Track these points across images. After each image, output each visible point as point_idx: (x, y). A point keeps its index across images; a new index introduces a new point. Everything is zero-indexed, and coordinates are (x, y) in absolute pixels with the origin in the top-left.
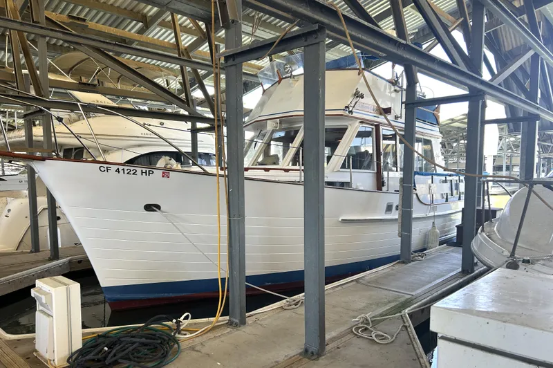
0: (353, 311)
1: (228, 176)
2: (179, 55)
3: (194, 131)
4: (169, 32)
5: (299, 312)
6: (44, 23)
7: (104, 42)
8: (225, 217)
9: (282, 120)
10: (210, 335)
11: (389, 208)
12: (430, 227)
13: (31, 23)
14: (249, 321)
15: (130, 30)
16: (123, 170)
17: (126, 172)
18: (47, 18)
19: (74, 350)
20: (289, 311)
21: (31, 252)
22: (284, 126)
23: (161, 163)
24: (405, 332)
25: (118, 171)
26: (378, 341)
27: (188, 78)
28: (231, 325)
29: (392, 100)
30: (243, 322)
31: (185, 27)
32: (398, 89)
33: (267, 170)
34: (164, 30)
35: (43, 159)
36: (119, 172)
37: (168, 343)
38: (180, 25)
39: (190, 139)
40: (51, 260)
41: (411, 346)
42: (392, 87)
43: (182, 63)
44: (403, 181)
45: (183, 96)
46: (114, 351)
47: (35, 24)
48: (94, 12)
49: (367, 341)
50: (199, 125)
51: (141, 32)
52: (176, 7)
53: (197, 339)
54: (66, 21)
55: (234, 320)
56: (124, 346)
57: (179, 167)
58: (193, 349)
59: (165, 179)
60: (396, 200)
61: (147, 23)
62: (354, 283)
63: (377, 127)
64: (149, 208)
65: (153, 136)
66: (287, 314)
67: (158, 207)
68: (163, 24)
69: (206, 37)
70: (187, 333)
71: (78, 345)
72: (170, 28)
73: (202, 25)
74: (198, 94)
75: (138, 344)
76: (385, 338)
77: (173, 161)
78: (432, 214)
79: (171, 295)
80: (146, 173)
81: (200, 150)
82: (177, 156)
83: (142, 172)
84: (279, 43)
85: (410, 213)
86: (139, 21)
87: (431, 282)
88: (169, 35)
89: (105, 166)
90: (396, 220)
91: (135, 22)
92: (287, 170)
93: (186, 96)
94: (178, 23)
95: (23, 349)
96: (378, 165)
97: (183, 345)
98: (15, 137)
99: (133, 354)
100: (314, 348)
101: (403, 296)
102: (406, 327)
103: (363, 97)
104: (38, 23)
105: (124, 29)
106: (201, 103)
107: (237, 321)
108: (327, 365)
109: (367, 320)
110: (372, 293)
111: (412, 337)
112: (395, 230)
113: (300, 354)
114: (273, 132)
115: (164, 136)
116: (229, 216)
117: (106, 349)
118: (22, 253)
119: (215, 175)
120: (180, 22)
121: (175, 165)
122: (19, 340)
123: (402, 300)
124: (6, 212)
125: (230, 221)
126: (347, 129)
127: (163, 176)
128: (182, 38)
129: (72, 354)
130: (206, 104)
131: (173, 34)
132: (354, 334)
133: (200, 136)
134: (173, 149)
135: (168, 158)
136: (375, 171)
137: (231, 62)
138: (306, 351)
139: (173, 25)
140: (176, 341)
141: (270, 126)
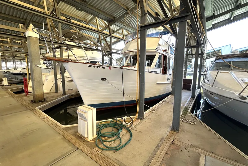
3: (103, 56)
11: (168, 80)
17: (97, 67)
21: (55, 92)
24: (196, 120)
25: (94, 67)
26: (191, 123)
28: (139, 119)
30: (143, 118)
40: (63, 95)
41: (203, 125)
47: (57, 18)
49: (188, 123)
55: (140, 117)
60: (171, 77)
61: (87, 22)
62: (164, 102)
63: (163, 55)
64: (103, 79)
67: (106, 79)
69: (108, 27)
73: (106, 23)
76: (193, 123)
79: (106, 107)
83: (102, 67)
84: (169, 21)
96: (163, 66)
100: (177, 128)
102: (194, 117)
103: (160, 46)
104: (59, 17)
109: (182, 116)
113: (171, 130)
118: (52, 93)
123: (184, 107)
126: (155, 55)
127: (109, 69)
136: (162, 68)
137: (143, 29)
141: (132, 53)
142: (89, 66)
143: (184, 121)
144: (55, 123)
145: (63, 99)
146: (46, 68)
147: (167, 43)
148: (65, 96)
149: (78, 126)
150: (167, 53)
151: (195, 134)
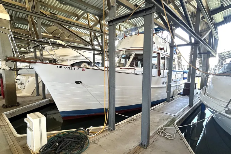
0: (155, 123)
1: (109, 71)
2: (89, 28)
3: (94, 55)
4: (86, 21)
5: (135, 124)
6: (39, 13)
7: (62, 22)
8: (107, 86)
9: (126, 51)
10: (101, 135)
11: (163, 83)
12: (175, 89)
13: (35, 13)
14: (116, 128)
15: (73, 19)
16: (67, 67)
17: (68, 68)
18: (41, 12)
19: (43, 145)
20: (131, 123)
21: (36, 96)
22: (126, 53)
23: (82, 65)
24: (178, 133)
26: (169, 138)
27: (92, 37)
28: (109, 130)
29: (164, 45)
30: (114, 129)
31: (91, 19)
32: (165, 41)
33: (121, 68)
34: (84, 20)
35: (35, 63)
36: (65, 68)
37: (84, 140)
38: (90, 19)
39: (93, 57)
40: (43, 99)
41: (182, 140)
42: (164, 41)
43: (90, 30)
44: (168, 73)
45: (91, 43)
46: (61, 146)
47: (36, 13)
48: (60, 13)
49: (164, 138)
50: (96, 52)
51: (77, 20)
52: (88, 11)
53: (96, 137)
54: (49, 14)
55: (111, 128)
56: (65, 143)
57: (89, 67)
58: (94, 142)
59: (83, 71)
60: (166, 80)
61: (78, 17)
62: (153, 110)
63: (159, 54)
64: (77, 82)
65: (82, 56)
66: (131, 124)
67: (81, 82)
68: (84, 18)
69: (99, 22)
70: (92, 134)
71: (45, 142)
72: (86, 19)
74: (96, 43)
75: (71, 141)
76: (171, 137)
77: (87, 65)
78: (176, 85)
80: (76, 69)
81: (96, 61)
82: (88, 63)
83: (74, 69)
85: (171, 85)
86: (76, 17)
87: (180, 110)
88: (86, 22)
89: (60, 66)
90: (166, 87)
91: (74, 17)
92: (128, 69)
93: (92, 43)
94: (89, 18)
95: (22, 142)
96: (159, 67)
97: (90, 140)
98: (31, 55)
99: (69, 147)
100: (145, 143)
101: (172, 116)
102: (177, 130)
103: (155, 44)
104: (37, 13)
105: (71, 19)
106: (97, 45)
107: (112, 128)
108: (151, 151)
109: (162, 128)
110: (160, 115)
111: (181, 136)
112: (165, 90)
113: (139, 145)
114: (122, 55)
115: (86, 57)
116: (109, 87)
117: (57, 144)
118: (33, 96)
119: (104, 70)
120: (90, 18)
121: (88, 66)
122: (22, 137)
123: (172, 118)
124: (27, 82)
125: (109, 89)
127: (83, 70)
128: (91, 23)
129: (42, 147)
130: (99, 45)
131: (87, 22)
132: (158, 134)
133: (96, 56)
134: (88, 61)
135: (85, 63)
136: (158, 70)
137: (111, 24)
138: (142, 144)
139: (87, 19)
140: (87, 138)
141: (122, 53)
142: (58, 67)
143: (161, 134)
144: (11, 131)
145: (41, 103)
146: (9, 70)
147: (164, 40)
148: (45, 100)
149: (26, 137)
150: (165, 51)
151: (165, 152)
